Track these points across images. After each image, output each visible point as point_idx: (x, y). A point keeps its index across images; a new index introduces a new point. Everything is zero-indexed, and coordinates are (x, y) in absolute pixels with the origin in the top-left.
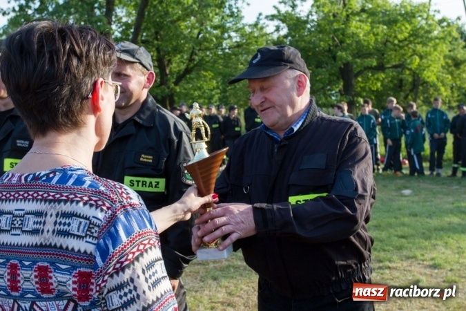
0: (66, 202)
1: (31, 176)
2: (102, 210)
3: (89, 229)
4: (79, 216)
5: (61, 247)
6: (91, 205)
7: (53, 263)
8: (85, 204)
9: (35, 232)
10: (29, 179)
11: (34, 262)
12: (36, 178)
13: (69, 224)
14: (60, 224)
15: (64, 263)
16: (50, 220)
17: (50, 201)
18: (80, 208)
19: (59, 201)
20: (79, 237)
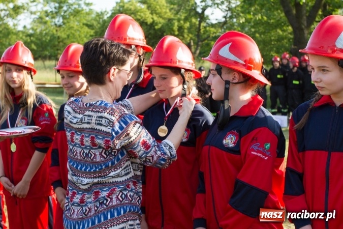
0: (101, 112)
1: (88, 104)
2: (114, 116)
3: (109, 123)
4: (105, 118)
5: (96, 129)
6: (110, 114)
7: (96, 136)
8: (108, 113)
9: (88, 123)
10: (88, 106)
11: (90, 135)
12: (91, 105)
13: (101, 121)
14: (98, 120)
15: (101, 136)
16: (94, 119)
17: (95, 112)
18: (106, 115)
19: (99, 112)
20: (105, 126)
